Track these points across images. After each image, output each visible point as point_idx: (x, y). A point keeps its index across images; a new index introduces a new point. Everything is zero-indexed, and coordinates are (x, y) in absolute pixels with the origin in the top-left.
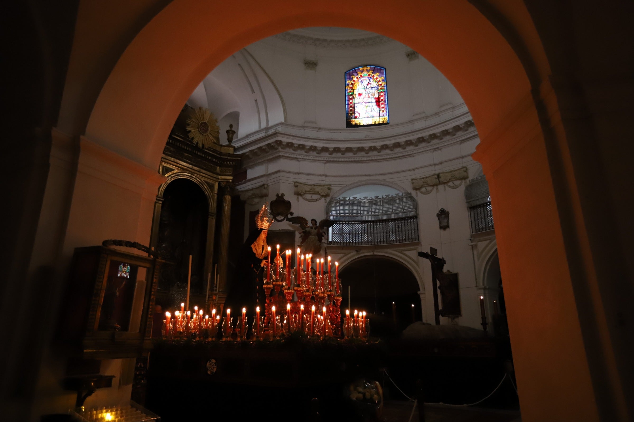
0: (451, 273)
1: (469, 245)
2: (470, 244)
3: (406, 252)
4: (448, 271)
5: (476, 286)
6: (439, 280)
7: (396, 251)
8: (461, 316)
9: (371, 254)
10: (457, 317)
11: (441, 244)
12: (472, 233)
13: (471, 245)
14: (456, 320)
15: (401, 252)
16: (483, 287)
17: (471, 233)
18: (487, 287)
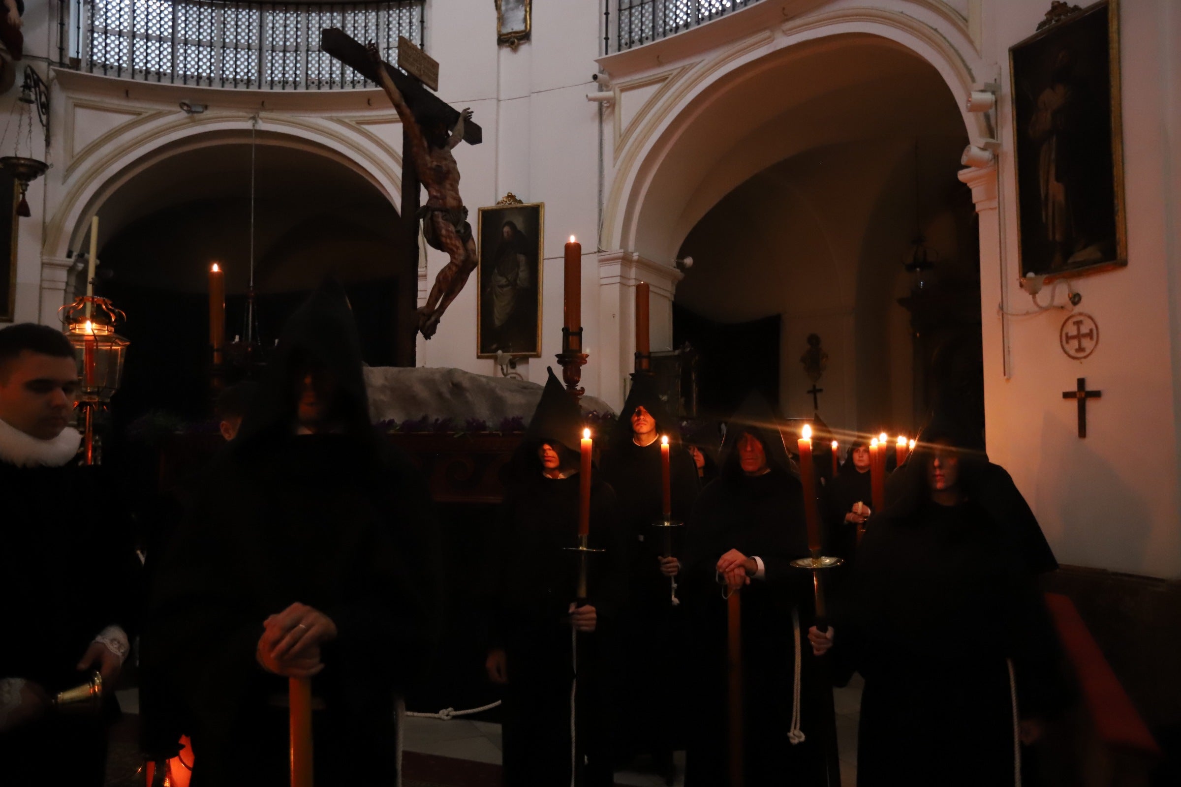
0: (519, 205)
1: (590, 100)
2: (591, 95)
3: (374, 129)
4: (511, 197)
5: (599, 251)
6: (426, 187)
7: (340, 121)
8: (538, 356)
9: (247, 125)
10: (525, 360)
11: (499, 101)
12: (607, 53)
13: (594, 100)
14: (520, 369)
15: (358, 126)
16: (620, 252)
17: (600, 55)
18: (635, 256)
